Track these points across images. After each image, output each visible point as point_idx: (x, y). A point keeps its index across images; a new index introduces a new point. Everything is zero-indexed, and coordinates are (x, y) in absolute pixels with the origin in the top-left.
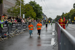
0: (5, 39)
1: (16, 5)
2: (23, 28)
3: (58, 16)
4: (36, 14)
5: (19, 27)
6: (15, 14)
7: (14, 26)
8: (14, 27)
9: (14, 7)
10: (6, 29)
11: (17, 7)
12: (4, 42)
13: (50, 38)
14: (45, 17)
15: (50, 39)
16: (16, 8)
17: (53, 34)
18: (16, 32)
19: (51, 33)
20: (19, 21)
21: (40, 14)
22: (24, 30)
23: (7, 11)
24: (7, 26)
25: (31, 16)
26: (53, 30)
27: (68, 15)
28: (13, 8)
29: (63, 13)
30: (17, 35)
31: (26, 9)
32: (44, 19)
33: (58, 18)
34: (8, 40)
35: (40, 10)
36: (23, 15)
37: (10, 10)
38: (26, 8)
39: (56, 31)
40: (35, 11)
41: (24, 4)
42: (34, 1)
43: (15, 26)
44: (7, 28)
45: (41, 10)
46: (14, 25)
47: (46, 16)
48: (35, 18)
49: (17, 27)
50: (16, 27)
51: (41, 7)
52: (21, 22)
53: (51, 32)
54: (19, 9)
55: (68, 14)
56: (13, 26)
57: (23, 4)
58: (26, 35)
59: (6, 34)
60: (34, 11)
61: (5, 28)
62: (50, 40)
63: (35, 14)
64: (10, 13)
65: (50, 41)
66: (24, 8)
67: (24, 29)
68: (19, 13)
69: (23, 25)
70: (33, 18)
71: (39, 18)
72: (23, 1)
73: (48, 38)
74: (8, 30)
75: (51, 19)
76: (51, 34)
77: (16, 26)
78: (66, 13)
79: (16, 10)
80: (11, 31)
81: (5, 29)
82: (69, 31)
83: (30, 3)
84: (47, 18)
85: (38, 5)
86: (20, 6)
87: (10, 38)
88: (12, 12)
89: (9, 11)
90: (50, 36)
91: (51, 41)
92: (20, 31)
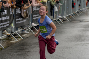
2: (33, 21)
18: (12, 33)
30: (12, 42)
43: (7, 18)
67: (34, 25)
92: (22, 31)
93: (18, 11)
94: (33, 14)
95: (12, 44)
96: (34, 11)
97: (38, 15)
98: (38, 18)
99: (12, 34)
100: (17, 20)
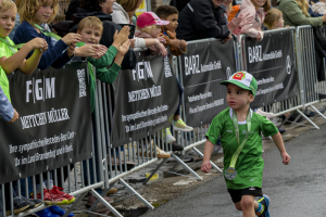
5: (200, 90)
7: (148, 83)
10: (53, 129)
24: (65, 96)
30: (182, 183)
44: (64, 115)
46: (141, 72)
50: (165, 99)
56: (129, 85)
58: (290, 182)
61: (42, 119)
74: (80, 144)
77: (174, 91)
80: (115, 150)
93: (192, 66)
96: (255, 63)
97: (272, 79)
98: (271, 89)
99: (179, 156)
100: (191, 99)
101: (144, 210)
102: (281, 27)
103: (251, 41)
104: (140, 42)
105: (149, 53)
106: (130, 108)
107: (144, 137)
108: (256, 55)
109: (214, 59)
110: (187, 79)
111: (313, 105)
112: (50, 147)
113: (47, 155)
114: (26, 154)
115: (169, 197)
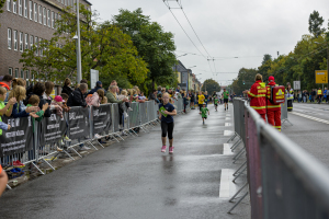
0: (19, 185)
1: (60, 32)
2: (95, 132)
3: (243, 70)
4: (146, 65)
5: (75, 126)
6: (55, 69)
7: (54, 122)
8: (53, 130)
9: (50, 39)
10: (18, 138)
11: (63, 41)
12: (12, 197)
13: (216, 169)
14: (190, 80)
15: (214, 172)
16: (60, 44)
17: (228, 150)
18: (65, 148)
19: (216, 146)
20: (75, 98)
21: (163, 64)
22: (99, 140)
23: (21, 61)
24: (23, 126)
25: (125, 76)
26: (228, 133)
27: (286, 64)
28: (44, 43)
29: (267, 57)
31: (103, 47)
32: (185, 85)
33: (247, 80)
34: (31, 186)
35: (163, 48)
36: (89, 75)
37: (31, 54)
38: (104, 42)
39: (238, 137)
40: (141, 54)
41: (94, 23)
42: (139, 11)
43: (57, 126)
44: (22, 133)
45: (171, 46)
46: (53, 118)
47: (192, 75)
48: (142, 85)
49: (65, 128)
50: (60, 129)
51: (169, 36)
52: (84, 106)
53: (220, 143)
54: (71, 48)
55: (290, 61)
56: (47, 123)
57: (87, 24)
58: (108, 162)
59: (19, 162)
60: (136, 52)
61: (14, 134)
62: (216, 175)
63: (142, 68)
64: (35, 69)
65: (215, 184)
66: (93, 41)
68: (75, 68)
69: (91, 119)
70: (134, 83)
71: (161, 83)
72: (87, 14)
73: (206, 170)
74: (28, 144)
75: (217, 84)
76: (220, 150)
77: (64, 126)
78: (281, 58)
79: (60, 54)
81: (12, 139)
82: (296, 132)
83: (119, 18)
84: (196, 80)
85: (156, 27)
86: (76, 37)
87: (40, 178)
88: (41, 64)
89: (28, 59)
90: (216, 160)
91: (219, 180)
92: (81, 145)
93: (72, 117)
94: (95, 122)
95: (66, 164)
97: (102, 123)
98: (102, 126)
100: (71, 129)
101: (51, 171)
102: (106, 103)
103: (95, 108)
104: (52, 106)
105: (55, 111)
106: (48, 131)
107: (52, 143)
108: (96, 113)
109: (81, 114)
110: (70, 122)
111: (118, 133)
112: (17, 145)
113: (16, 148)
114: (7, 147)
115: (61, 166)
